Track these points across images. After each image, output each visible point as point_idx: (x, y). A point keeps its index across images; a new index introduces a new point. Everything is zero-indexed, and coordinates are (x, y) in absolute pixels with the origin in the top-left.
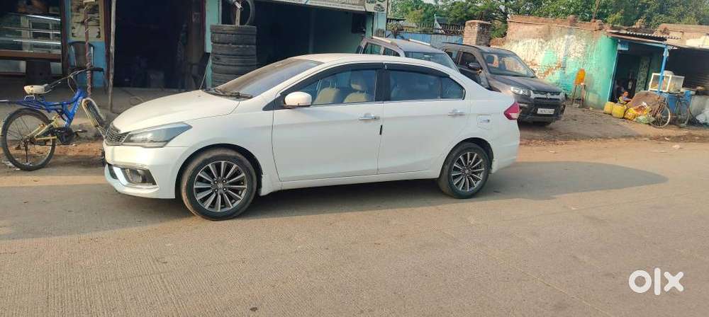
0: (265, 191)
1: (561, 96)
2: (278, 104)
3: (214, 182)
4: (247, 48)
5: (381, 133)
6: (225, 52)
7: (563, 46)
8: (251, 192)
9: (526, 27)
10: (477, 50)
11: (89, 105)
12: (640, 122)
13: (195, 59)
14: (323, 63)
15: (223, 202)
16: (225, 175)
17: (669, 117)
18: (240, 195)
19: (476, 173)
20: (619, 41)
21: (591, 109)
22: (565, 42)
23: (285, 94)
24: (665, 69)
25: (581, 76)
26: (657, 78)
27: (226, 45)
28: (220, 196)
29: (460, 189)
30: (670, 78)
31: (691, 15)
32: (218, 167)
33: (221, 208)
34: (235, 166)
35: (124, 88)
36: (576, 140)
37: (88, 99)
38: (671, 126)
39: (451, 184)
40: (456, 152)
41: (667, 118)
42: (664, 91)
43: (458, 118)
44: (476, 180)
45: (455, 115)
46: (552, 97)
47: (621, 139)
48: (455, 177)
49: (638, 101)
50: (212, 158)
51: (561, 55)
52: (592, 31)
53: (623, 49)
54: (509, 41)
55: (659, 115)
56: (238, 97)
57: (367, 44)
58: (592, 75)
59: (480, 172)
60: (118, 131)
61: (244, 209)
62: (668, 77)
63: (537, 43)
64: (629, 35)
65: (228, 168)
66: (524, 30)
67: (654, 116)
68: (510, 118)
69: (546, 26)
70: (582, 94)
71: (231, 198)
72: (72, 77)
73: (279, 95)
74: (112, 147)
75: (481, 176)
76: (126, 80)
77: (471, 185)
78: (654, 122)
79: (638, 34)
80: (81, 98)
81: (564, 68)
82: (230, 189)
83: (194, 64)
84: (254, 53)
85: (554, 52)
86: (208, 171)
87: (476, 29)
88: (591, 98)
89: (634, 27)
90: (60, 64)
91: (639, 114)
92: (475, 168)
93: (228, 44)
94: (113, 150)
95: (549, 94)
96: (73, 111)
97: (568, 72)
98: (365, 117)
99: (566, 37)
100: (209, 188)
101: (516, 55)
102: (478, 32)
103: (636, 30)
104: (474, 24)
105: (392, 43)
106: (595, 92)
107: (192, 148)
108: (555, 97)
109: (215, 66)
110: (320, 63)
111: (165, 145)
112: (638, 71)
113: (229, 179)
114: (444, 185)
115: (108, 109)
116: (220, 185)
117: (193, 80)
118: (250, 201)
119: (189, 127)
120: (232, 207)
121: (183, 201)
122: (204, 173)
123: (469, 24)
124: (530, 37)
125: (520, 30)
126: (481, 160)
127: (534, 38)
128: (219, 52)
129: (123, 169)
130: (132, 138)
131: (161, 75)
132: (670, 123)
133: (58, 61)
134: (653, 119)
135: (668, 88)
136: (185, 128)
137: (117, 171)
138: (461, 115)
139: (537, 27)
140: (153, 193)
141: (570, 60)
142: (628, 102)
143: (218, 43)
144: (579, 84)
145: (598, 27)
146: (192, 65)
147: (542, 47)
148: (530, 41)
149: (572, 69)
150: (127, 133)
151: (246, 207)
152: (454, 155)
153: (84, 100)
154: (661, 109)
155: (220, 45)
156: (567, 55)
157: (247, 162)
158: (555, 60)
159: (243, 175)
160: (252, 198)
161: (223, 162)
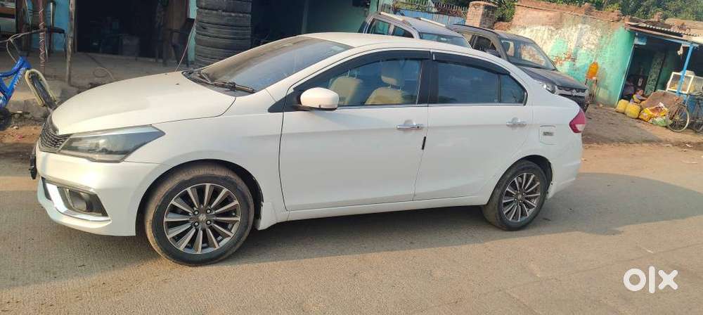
0: (264, 224)
1: (586, 94)
2: (290, 103)
3: (194, 213)
4: (240, 17)
5: (423, 148)
6: (214, 20)
7: (576, 35)
8: (246, 227)
9: (535, 12)
10: (495, 35)
11: (34, 78)
12: (657, 125)
13: (176, 24)
14: (352, 48)
15: (205, 239)
16: (210, 203)
17: (688, 121)
18: (230, 231)
19: (529, 199)
20: (637, 34)
21: (601, 105)
22: (577, 32)
23: (300, 89)
24: (687, 69)
25: (593, 70)
26: (677, 78)
27: (215, 12)
28: (201, 232)
29: (510, 219)
30: (692, 79)
31: (688, 11)
32: (201, 192)
33: (203, 248)
34: (225, 190)
35: (90, 54)
36: (598, 143)
37: (33, 70)
38: (689, 130)
39: (500, 213)
40: (511, 173)
41: (685, 123)
42: (683, 92)
43: (518, 129)
44: (529, 207)
45: (514, 125)
46: (577, 94)
47: (644, 144)
48: (506, 204)
49: (654, 101)
50: (192, 179)
51: (572, 46)
52: (609, 22)
53: (641, 43)
54: (515, 26)
55: (677, 118)
56: (233, 89)
57: (374, 20)
58: (604, 69)
59: (535, 197)
60: (55, 130)
61: (234, 249)
62: (690, 78)
63: (546, 32)
64: (649, 29)
65: (215, 193)
66: (533, 15)
67: (671, 119)
68: (575, 131)
69: (558, 12)
70: (593, 88)
71: (216, 234)
72: (11, 41)
73: (291, 90)
74: (45, 153)
75: (534, 203)
76: (95, 44)
77: (523, 214)
78: (671, 125)
79: (657, 28)
80: (23, 69)
81: (574, 60)
82: (216, 222)
83: (176, 31)
84: (249, 23)
85: (564, 42)
86: (185, 197)
87: (481, 11)
88: (601, 94)
89: (652, 20)
90: (14, 21)
91: (656, 115)
92: (528, 194)
93: (217, 10)
94: (45, 159)
95: (574, 91)
96: (12, 85)
97: (578, 64)
98: (404, 125)
99: (579, 26)
100: (186, 222)
101: (535, 43)
102: (483, 15)
103: (654, 23)
104: (479, 5)
105: (404, 22)
106: (606, 88)
107: (162, 164)
108: (580, 94)
109: (200, 37)
110: (347, 48)
111: (122, 160)
112: (650, 67)
113: (216, 208)
114: (491, 215)
115: (65, 81)
116: (202, 217)
117: (173, 50)
118: (244, 238)
119: (160, 134)
120: (217, 247)
121: (148, 239)
122: (180, 199)
123: (474, 5)
124: (539, 24)
125: (528, 16)
126: (538, 183)
127: (543, 25)
128: (205, 20)
129: (61, 188)
130: (74, 144)
131: (136, 41)
132: (687, 128)
133: (11, 16)
134: (670, 122)
135: (688, 89)
136: (153, 134)
137: (53, 189)
138: (522, 125)
139: (548, 13)
140: (103, 227)
141: (582, 51)
142: (642, 100)
143: (206, 9)
144: (591, 78)
145: (616, 18)
146: (172, 31)
147: (552, 35)
148: (539, 28)
149: (583, 61)
150: (68, 135)
151: (238, 246)
152: (509, 176)
153: (28, 72)
154: (680, 111)
155: (206, 11)
156: (579, 46)
157: (242, 186)
158: (565, 51)
159: (236, 202)
160: (246, 234)
161: (208, 185)
